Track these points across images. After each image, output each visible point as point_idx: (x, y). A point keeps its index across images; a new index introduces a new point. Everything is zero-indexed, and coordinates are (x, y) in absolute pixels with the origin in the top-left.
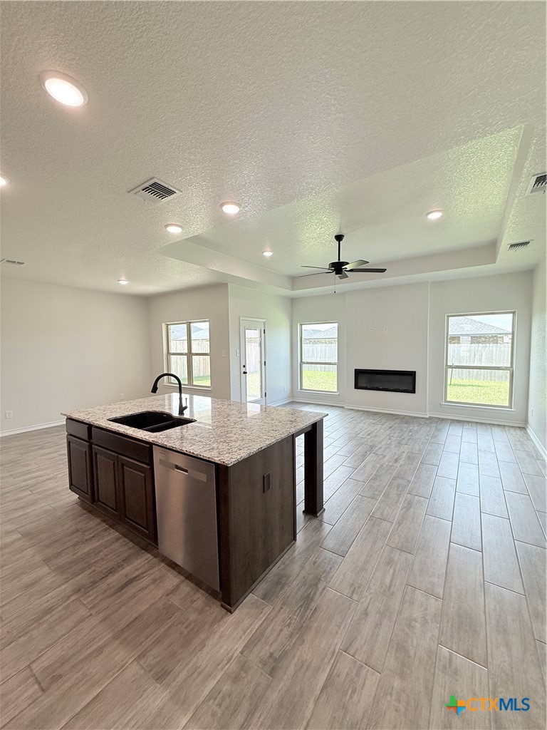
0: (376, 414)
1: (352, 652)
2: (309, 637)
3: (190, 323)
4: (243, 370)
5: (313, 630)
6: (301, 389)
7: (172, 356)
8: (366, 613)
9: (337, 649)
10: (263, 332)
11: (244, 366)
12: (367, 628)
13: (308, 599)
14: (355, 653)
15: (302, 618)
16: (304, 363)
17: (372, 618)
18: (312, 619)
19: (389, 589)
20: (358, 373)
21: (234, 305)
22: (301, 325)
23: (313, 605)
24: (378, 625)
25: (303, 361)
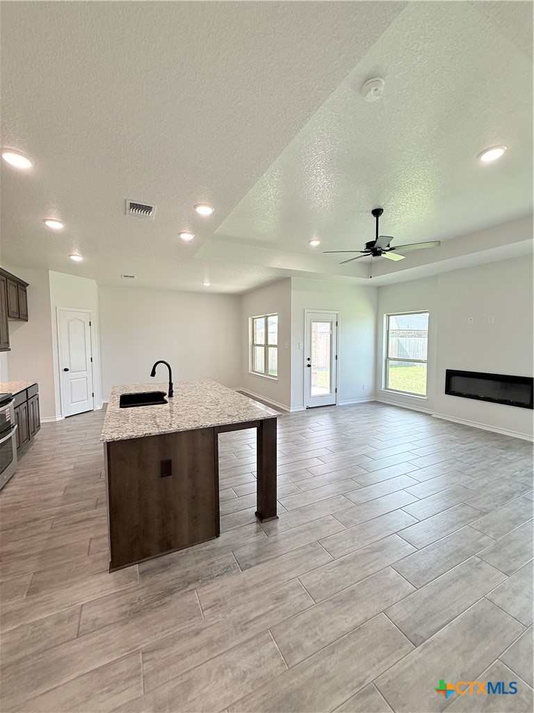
0: (470, 429)
1: (147, 658)
2: (132, 623)
3: (267, 316)
4: (307, 363)
5: (142, 619)
6: (386, 388)
7: (258, 347)
8: (197, 633)
9: (140, 647)
10: (334, 324)
11: (309, 359)
12: (183, 646)
13: (170, 591)
14: (146, 661)
15: (146, 604)
16: (390, 359)
17: (197, 641)
18: (154, 610)
19: (247, 623)
20: (450, 374)
21: (298, 297)
22: (389, 316)
23: (168, 599)
24: (195, 650)
25: (389, 356)
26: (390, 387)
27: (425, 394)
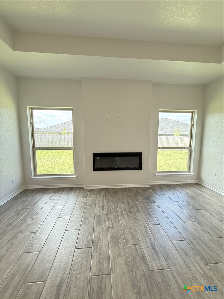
6: (35, 176)
22: (32, 109)
25: (36, 146)
26: (38, 173)
27: (73, 173)
